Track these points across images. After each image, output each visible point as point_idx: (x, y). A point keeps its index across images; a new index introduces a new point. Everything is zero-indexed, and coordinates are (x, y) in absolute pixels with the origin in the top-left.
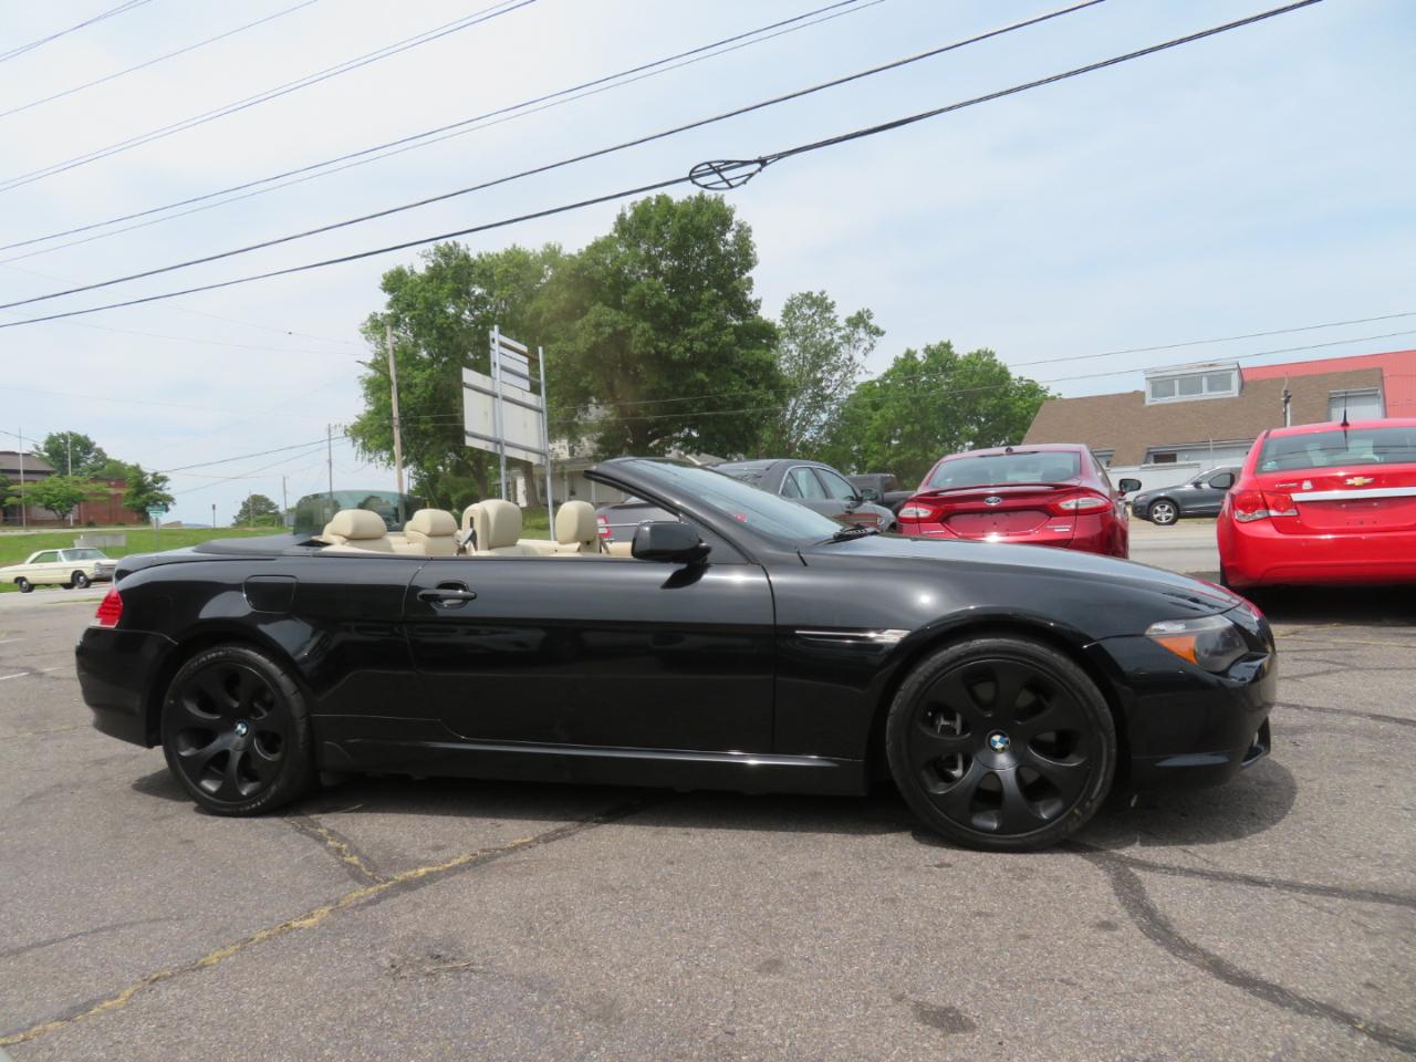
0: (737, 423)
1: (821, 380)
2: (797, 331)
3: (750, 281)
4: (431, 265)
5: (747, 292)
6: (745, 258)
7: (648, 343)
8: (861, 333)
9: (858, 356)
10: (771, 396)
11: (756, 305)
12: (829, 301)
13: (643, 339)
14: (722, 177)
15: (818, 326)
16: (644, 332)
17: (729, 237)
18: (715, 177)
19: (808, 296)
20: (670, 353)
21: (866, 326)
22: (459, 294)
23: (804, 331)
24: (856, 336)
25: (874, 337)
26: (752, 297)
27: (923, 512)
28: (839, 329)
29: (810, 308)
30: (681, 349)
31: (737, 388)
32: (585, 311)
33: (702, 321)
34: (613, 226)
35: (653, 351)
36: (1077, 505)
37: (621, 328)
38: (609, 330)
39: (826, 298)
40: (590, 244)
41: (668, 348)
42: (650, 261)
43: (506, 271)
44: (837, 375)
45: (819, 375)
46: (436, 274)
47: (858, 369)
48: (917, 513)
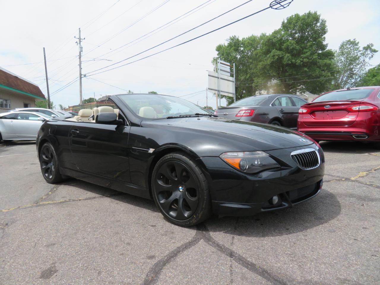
0: (317, 83)
1: (353, 68)
2: (344, 53)
3: (324, 38)
4: (229, 42)
5: (323, 42)
6: (323, 31)
7: (289, 60)
8: (369, 52)
9: (367, 60)
10: (329, 74)
11: (326, 46)
12: (357, 42)
13: (287, 59)
14: (281, 5)
15: (352, 51)
16: (288, 57)
17: (318, 24)
18: (279, 5)
19: (349, 41)
20: (296, 63)
21: (371, 49)
22: (237, 50)
23: (347, 53)
24: (366, 53)
25: (374, 53)
26: (325, 43)
27: (305, 111)
28: (360, 51)
29: (350, 45)
30: (299, 61)
31: (317, 72)
32: (270, 52)
33: (307, 52)
34: (281, 26)
35: (290, 62)
36: (359, 108)
37: (281, 56)
38: (277, 57)
39: (356, 41)
40: (273, 32)
41: (295, 61)
42: (292, 35)
43: (249, 42)
44: (358, 67)
45: (352, 67)
46: (230, 45)
47: (366, 64)
48: (302, 111)
